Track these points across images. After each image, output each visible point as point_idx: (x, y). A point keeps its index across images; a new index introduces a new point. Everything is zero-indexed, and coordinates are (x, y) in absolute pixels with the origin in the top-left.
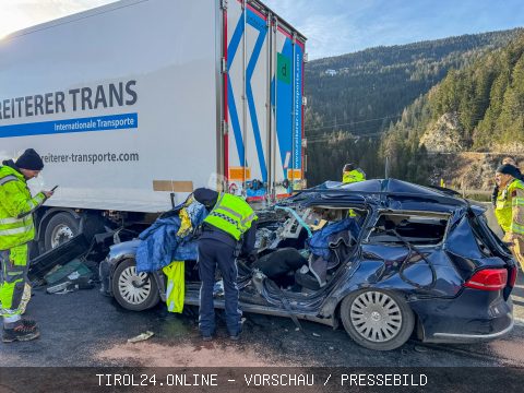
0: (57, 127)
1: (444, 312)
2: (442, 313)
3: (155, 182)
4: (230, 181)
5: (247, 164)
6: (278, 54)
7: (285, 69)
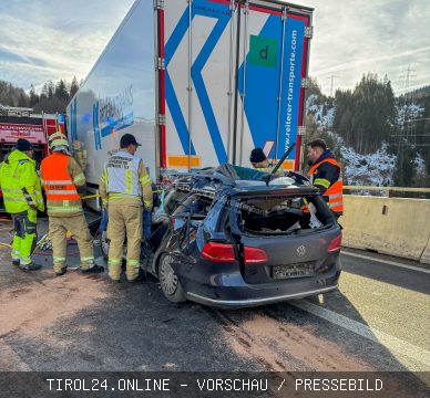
4: (169, 167)
5: (193, 153)
6: (252, 37)
7: (264, 54)
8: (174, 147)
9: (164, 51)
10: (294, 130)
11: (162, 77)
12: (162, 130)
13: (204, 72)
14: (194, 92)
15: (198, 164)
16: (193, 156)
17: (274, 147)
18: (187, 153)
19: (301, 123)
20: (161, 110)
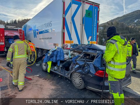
0: (43, 32)
1: (89, 81)
2: (88, 81)
3: (54, 44)
4: (65, 44)
5: (72, 40)
6: (86, 10)
7: (89, 14)
8: (67, 38)
9: (65, 12)
10: (96, 34)
11: (64, 20)
12: (64, 34)
13: (75, 19)
14: (72, 24)
15: (73, 43)
16: (72, 41)
17: (92, 38)
18: (70, 40)
19: (97, 32)
20: (64, 28)
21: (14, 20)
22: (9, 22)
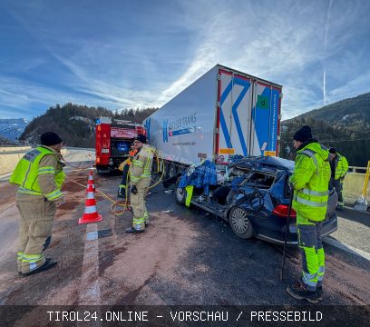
0: (180, 132)
2: (261, 224)
3: (198, 154)
4: (220, 154)
6: (258, 95)
7: (264, 102)
8: (223, 144)
10: (276, 137)
14: (233, 119)
15: (233, 153)
16: (231, 149)
17: (267, 145)
18: (228, 147)
19: (278, 135)
20: (218, 126)
21: (129, 109)
22: (120, 113)
